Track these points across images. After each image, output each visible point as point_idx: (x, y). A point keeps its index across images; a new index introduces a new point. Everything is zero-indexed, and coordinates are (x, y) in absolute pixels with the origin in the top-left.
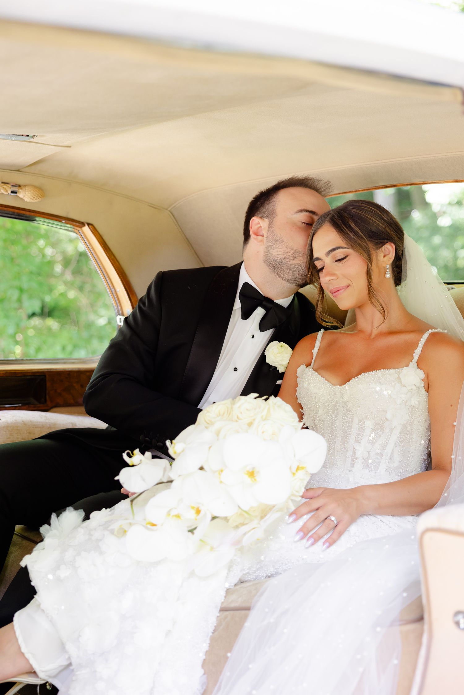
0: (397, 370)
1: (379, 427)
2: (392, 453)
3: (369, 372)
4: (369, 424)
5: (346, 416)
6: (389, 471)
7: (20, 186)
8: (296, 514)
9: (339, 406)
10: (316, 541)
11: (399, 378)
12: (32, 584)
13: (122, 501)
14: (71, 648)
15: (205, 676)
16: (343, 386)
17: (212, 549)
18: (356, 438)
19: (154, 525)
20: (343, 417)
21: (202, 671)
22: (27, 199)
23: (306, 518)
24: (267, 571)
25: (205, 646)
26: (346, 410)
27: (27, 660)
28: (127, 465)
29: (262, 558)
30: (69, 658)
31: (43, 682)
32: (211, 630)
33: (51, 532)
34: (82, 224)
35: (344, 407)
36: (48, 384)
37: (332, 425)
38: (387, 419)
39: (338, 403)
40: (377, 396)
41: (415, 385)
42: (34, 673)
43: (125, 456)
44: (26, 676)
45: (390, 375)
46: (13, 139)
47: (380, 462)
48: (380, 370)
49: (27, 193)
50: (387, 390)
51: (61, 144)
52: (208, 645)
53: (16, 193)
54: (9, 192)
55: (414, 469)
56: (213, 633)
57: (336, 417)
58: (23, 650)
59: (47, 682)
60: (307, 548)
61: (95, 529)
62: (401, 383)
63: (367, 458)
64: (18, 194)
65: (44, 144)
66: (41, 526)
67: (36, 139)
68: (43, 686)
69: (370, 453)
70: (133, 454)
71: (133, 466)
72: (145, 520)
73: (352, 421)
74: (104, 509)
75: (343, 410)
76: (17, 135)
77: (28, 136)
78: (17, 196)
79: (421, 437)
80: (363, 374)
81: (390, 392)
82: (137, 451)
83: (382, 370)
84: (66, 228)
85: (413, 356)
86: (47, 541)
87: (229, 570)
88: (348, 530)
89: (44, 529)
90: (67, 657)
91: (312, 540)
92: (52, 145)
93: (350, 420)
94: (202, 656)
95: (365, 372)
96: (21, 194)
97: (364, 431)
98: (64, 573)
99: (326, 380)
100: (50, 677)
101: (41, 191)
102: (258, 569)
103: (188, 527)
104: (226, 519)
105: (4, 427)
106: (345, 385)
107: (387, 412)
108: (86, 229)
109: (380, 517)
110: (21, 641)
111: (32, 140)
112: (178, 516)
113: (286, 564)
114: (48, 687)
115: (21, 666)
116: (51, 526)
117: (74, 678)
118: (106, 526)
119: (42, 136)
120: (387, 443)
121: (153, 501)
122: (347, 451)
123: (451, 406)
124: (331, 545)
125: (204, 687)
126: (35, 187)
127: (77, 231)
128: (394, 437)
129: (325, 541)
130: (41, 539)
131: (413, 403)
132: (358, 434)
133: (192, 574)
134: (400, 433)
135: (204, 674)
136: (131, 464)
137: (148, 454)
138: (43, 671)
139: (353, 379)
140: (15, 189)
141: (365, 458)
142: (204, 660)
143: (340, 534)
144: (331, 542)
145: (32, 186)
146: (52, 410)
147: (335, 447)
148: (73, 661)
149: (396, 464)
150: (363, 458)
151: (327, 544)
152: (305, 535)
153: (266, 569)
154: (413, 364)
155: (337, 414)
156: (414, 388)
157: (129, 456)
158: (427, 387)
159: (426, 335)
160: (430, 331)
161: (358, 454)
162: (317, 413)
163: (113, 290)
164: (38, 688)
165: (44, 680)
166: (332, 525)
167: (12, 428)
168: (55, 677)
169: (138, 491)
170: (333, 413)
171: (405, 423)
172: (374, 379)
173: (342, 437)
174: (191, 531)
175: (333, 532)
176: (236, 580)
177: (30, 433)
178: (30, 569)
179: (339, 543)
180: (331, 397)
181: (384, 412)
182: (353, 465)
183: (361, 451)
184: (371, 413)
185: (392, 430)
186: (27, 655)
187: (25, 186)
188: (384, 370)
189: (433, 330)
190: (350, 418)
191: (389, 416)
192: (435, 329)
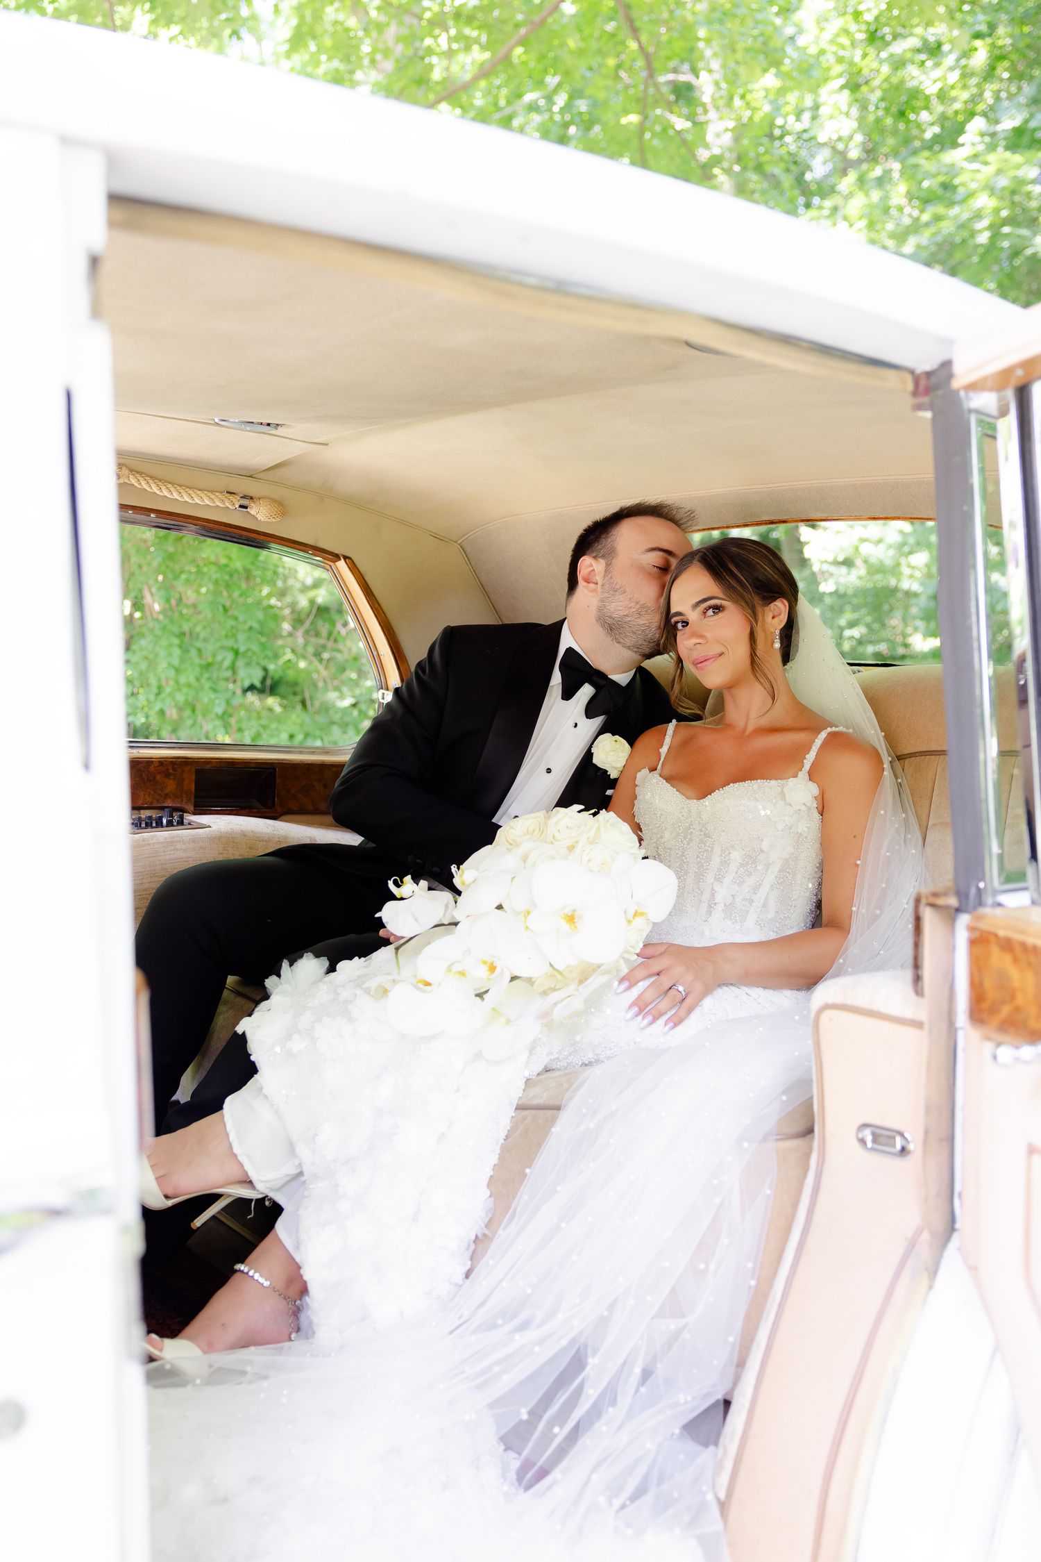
0: (780, 781)
1: (751, 860)
2: (767, 899)
3: (741, 783)
4: (736, 856)
5: (704, 844)
6: (760, 924)
7: (252, 498)
8: (629, 980)
9: (694, 829)
10: (655, 1019)
11: (782, 793)
12: (252, 1058)
13: (383, 948)
14: (303, 1152)
15: (492, 1199)
16: (701, 801)
17: (508, 1022)
18: (716, 875)
19: (428, 984)
20: (700, 845)
21: (488, 1193)
22: (260, 517)
23: (642, 985)
24: (584, 1057)
25: (494, 1159)
26: (704, 834)
27: (242, 1166)
28: (393, 898)
29: (578, 1038)
30: (300, 1165)
31: (260, 1196)
32: (503, 1136)
33: (280, 986)
34: (336, 557)
35: (701, 830)
36: (278, 780)
37: (682, 855)
38: (762, 851)
39: (692, 825)
40: (750, 817)
41: (804, 804)
42: (249, 1183)
43: (391, 884)
44: (238, 1186)
45: (770, 788)
46: (248, 428)
47: (748, 911)
48: (755, 781)
49: (261, 508)
50: (764, 809)
51: (314, 441)
52: (498, 1156)
53: (246, 507)
54: (237, 506)
55: (797, 923)
56: (505, 1140)
57: (688, 844)
58: (236, 1150)
59: (267, 1196)
60: (642, 1029)
61: (343, 986)
62: (785, 800)
63: (731, 904)
64: (249, 510)
65: (289, 438)
66: (267, 978)
67: (280, 431)
68: (260, 1202)
69: (735, 897)
70: (402, 882)
71: (402, 899)
72: (415, 976)
73: (712, 851)
74: (357, 958)
75: (700, 835)
76: (252, 423)
77: (269, 425)
78: (249, 512)
79: (809, 879)
80: (732, 785)
81: (768, 812)
82: (408, 879)
83: (759, 781)
84: (315, 562)
85: (803, 762)
86: (274, 999)
87: (531, 1053)
88: (700, 1004)
89: (270, 982)
90: (297, 1163)
91: (650, 1018)
92: (301, 441)
93: (709, 849)
94: (489, 1172)
95: (735, 782)
96: (253, 511)
97: (728, 866)
98: (297, 1045)
99: (677, 791)
100: (271, 1190)
101: (281, 508)
102: (571, 1054)
103: (475, 989)
104: (530, 981)
105: (215, 838)
106: (704, 800)
107: (762, 841)
108: (342, 565)
109: (746, 989)
110: (232, 1137)
111: (274, 432)
112: (462, 973)
113: (611, 1049)
114: (267, 1203)
115: (231, 1171)
116: (281, 978)
117: (306, 1193)
118: (359, 982)
119: (289, 426)
120: (760, 884)
121: (428, 951)
122: (702, 892)
123: (855, 837)
124: (676, 1025)
125: (490, 1216)
126: (273, 501)
127: (328, 567)
128: (771, 877)
129: (668, 1019)
130: (266, 997)
131: (800, 830)
132: (719, 870)
133: (478, 1056)
134: (779, 871)
135: (490, 1196)
136: (399, 897)
137: (424, 884)
138: (262, 1182)
139: (717, 791)
140: (245, 502)
141: (727, 904)
142: (491, 1176)
143: (690, 1010)
144: (677, 1022)
145: (269, 499)
146: (281, 818)
147: (685, 887)
148: (306, 1169)
149: (770, 916)
150: (725, 904)
151: (671, 1024)
152: (641, 1011)
153: (582, 1054)
154: (803, 774)
155: (691, 840)
156: (803, 808)
157: (397, 885)
158: (820, 808)
159: (823, 735)
160: (829, 730)
161: (718, 898)
162: (662, 837)
163: (375, 653)
164: (253, 1203)
165: (263, 1193)
166: (680, 998)
167: (226, 839)
168: (278, 1190)
169: (409, 936)
170: (685, 838)
171: (788, 857)
172: (748, 792)
173: (696, 872)
174: (480, 996)
175: (679, 1008)
176: (540, 1068)
177: (251, 848)
178: (249, 1036)
179: (687, 1022)
180: (683, 816)
181: (759, 840)
182: (709, 913)
183: (722, 893)
184: (741, 840)
185: (768, 866)
186: (241, 1158)
187: (259, 499)
188: (762, 781)
189: (834, 729)
190: (709, 847)
191: (765, 846)
192: (836, 726)
